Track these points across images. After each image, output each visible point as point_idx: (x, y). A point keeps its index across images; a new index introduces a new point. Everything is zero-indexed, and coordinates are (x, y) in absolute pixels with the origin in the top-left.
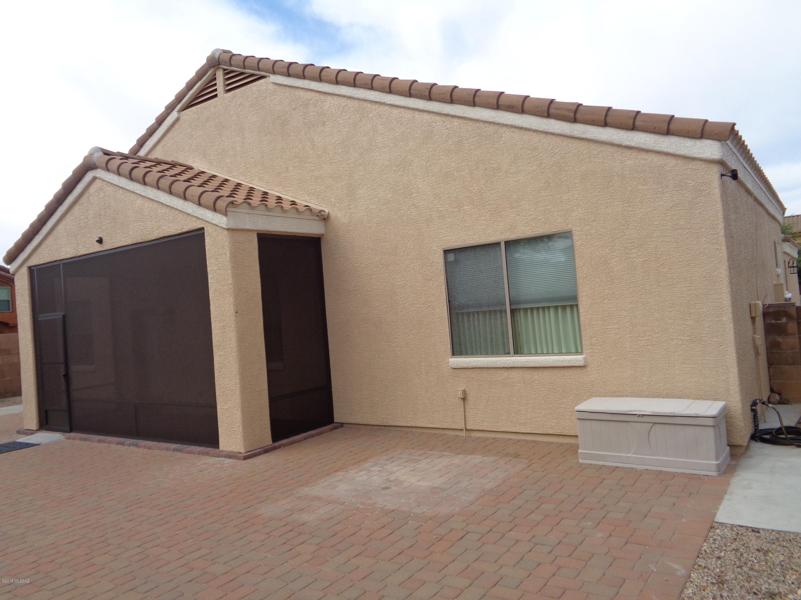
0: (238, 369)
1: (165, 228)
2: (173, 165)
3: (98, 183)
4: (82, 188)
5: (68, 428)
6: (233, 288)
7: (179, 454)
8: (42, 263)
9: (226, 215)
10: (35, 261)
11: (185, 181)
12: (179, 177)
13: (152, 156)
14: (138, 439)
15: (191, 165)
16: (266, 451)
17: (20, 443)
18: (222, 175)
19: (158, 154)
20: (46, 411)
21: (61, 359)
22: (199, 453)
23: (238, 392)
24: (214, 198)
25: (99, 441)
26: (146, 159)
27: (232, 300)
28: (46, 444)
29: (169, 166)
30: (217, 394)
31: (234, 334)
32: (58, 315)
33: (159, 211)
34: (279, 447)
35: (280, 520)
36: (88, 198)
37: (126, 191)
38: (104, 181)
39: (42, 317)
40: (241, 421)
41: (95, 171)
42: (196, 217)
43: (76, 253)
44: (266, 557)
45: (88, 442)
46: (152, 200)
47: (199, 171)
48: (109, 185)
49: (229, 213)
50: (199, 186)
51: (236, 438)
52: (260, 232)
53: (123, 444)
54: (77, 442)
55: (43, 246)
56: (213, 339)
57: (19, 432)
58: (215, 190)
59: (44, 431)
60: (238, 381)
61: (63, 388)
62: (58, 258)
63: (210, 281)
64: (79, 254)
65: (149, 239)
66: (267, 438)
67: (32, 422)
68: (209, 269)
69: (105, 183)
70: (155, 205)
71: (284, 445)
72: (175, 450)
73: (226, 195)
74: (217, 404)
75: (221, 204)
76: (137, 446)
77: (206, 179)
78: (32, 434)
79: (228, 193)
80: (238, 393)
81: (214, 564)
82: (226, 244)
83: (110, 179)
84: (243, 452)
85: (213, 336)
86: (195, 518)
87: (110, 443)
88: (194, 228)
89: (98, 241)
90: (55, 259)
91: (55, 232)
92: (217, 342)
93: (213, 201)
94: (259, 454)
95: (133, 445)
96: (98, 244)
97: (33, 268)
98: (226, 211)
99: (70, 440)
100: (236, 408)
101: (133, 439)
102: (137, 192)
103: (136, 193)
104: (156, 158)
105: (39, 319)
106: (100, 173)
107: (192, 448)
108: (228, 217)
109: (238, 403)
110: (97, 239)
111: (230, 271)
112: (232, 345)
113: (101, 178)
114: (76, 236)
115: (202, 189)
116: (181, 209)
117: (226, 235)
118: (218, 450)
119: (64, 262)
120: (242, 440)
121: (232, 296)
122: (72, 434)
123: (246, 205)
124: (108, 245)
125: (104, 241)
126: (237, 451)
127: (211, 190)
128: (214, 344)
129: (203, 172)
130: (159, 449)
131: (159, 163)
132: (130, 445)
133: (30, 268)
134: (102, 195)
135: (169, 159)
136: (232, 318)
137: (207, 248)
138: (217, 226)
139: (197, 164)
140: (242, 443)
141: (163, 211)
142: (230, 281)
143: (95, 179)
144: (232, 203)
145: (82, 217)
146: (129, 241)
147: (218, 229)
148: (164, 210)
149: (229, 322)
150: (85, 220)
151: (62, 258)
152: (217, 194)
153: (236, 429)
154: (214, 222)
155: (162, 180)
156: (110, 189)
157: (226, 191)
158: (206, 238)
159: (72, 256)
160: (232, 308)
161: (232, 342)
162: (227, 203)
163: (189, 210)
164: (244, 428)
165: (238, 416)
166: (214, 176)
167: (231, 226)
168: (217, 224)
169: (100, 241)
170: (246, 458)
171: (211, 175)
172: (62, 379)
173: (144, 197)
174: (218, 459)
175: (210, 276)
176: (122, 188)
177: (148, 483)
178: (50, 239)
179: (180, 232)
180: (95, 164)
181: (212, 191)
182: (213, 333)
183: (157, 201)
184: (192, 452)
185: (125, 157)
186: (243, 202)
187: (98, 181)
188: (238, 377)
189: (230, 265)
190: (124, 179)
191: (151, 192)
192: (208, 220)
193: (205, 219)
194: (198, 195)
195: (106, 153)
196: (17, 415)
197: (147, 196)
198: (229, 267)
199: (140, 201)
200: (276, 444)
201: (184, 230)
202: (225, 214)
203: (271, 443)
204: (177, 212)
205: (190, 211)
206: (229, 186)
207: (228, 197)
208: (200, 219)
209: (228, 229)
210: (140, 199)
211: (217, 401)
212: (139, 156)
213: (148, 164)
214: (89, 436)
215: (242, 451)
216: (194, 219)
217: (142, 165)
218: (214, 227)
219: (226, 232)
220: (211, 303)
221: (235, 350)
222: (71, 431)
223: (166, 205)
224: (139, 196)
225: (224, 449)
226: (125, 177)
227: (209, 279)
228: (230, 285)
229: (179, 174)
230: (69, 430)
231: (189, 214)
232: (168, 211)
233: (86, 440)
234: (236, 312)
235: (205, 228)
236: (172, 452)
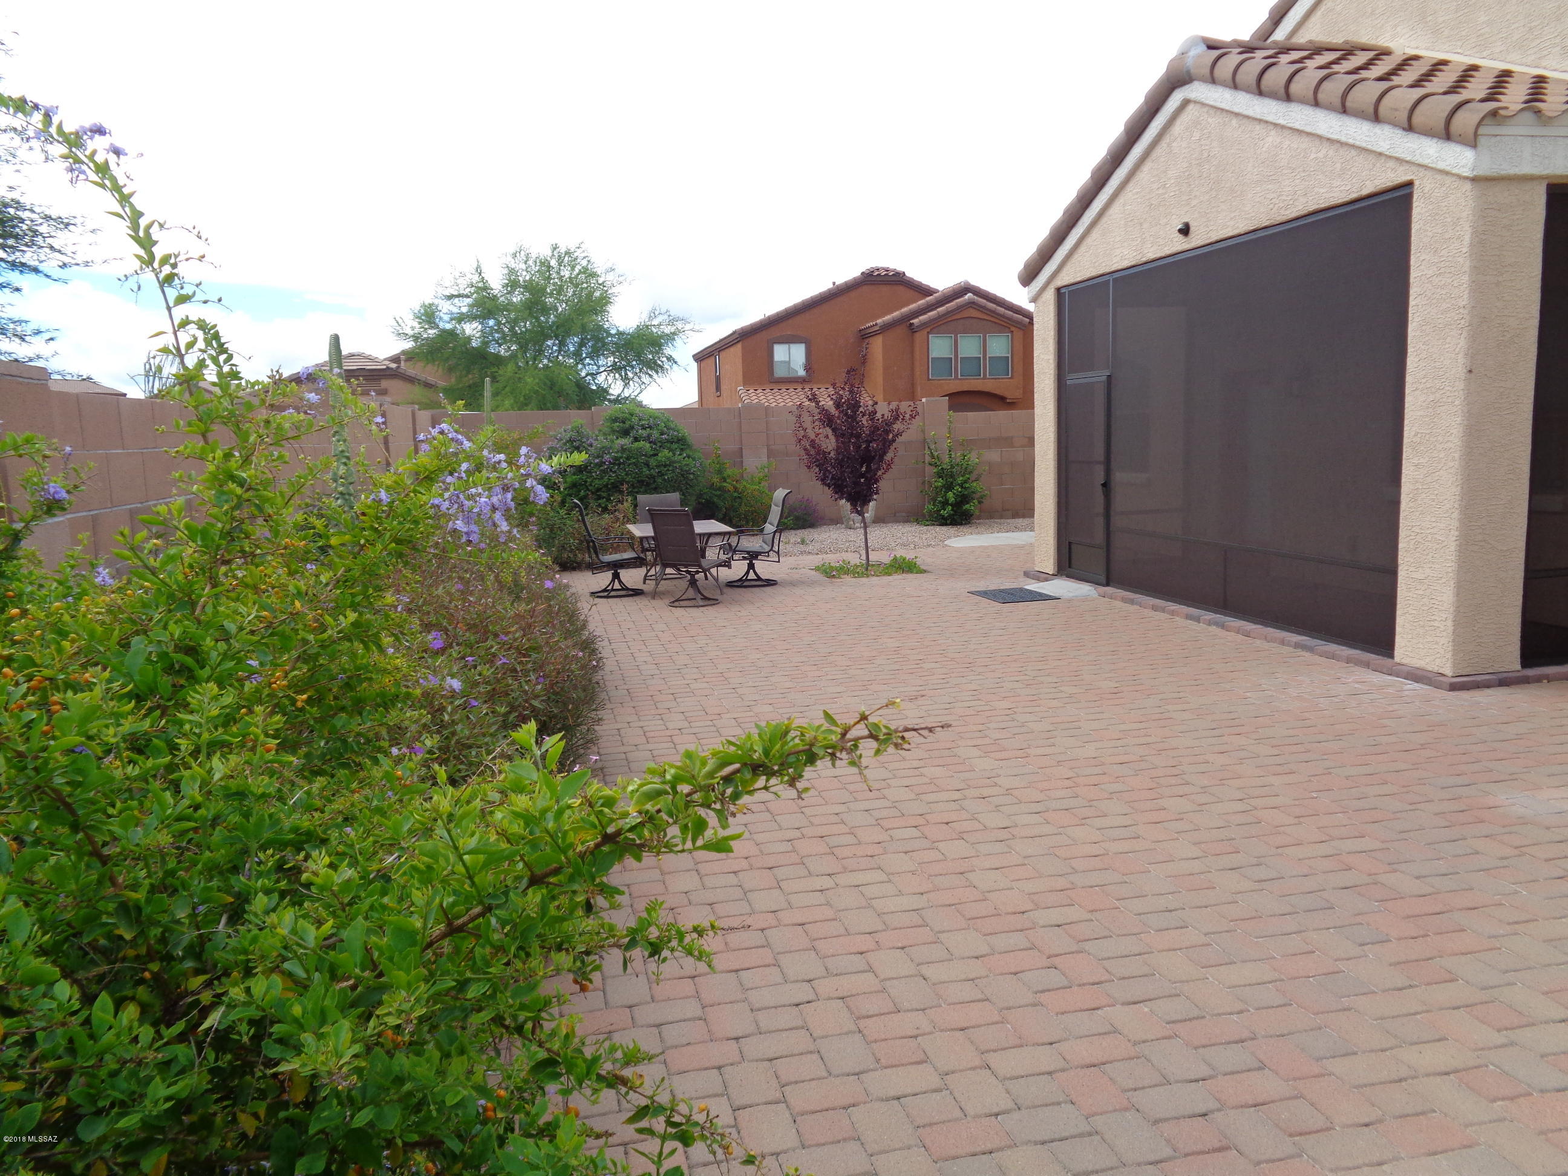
0: (1457, 498)
1: (1322, 191)
2: (1348, 51)
3: (1191, 110)
4: (1160, 127)
5: (1103, 579)
6: (1468, 318)
7: (1307, 654)
8: (1079, 279)
9: (1474, 145)
10: (1066, 278)
11: (1380, 79)
12: (1364, 74)
13: (1301, 39)
14: (1225, 615)
15: (1386, 45)
16: (1504, 682)
17: (1031, 592)
18: (1461, 59)
19: (1312, 34)
20: (1070, 543)
21: (1099, 453)
22: (1348, 660)
23: (1453, 546)
24: (1449, 108)
25: (1155, 608)
26: (1288, 46)
27: (1462, 343)
28: (1070, 600)
29: (1338, 54)
30: (1401, 546)
31: (1459, 420)
32: (1099, 376)
33: (1313, 156)
34: (1538, 680)
35: (1548, 828)
36: (1169, 145)
37: (1245, 121)
38: (1203, 104)
39: (1072, 379)
40: (1452, 610)
41: (1187, 86)
42: (1397, 159)
43: (1139, 257)
44: (1516, 892)
45: (1136, 607)
46: (1300, 132)
47: (1405, 57)
48: (1212, 112)
49: (1482, 141)
50: (1411, 86)
51: (1437, 643)
52: (1555, 181)
53: (1198, 620)
54: (1118, 604)
55: (1083, 248)
56: (1406, 428)
57: (1027, 574)
58: (1453, 90)
59: (1064, 578)
60: (1456, 524)
61: (1100, 508)
62: (1108, 270)
63: (1412, 302)
64: (1144, 259)
65: (1285, 218)
66: (1510, 658)
67: (1047, 562)
68: (1414, 274)
69: (1205, 109)
70: (1304, 143)
71: (1549, 679)
72: (1297, 646)
73: (1478, 97)
74: (1400, 568)
75: (1465, 120)
76: (1222, 626)
77: (1424, 69)
78: (1046, 580)
79: (1482, 95)
80: (1453, 548)
81: (1395, 871)
82: (1464, 214)
83: (1215, 100)
84: (1450, 674)
85: (1406, 422)
86: (1347, 778)
87: (1173, 613)
88: (1390, 184)
89: (1180, 231)
90: (1101, 272)
91: (1104, 220)
92: (1416, 435)
93: (1446, 114)
94: (1487, 685)
95: (1217, 624)
96: (1181, 236)
97: (1063, 291)
98: (1476, 135)
99: (1106, 599)
100: (1444, 580)
101: (1216, 612)
102: (1270, 118)
103: (1267, 122)
104: (1310, 42)
105: (1068, 382)
106: (1197, 91)
107: (1333, 647)
108: (1479, 148)
109: (1450, 570)
110: (1180, 227)
111: (1465, 278)
112: (1450, 445)
113: (1198, 99)
114: (1141, 224)
115: (1418, 92)
116: (1364, 145)
117: (1468, 194)
118: (1390, 660)
119: (1116, 275)
120: (1450, 648)
121: (1465, 334)
122: (1109, 590)
123: (1528, 116)
124: (1199, 238)
125: (1192, 229)
126: (1436, 669)
127: (1442, 90)
128: (1406, 441)
129: (1416, 58)
130: (1266, 638)
131: (1318, 50)
132: (1210, 623)
133: (1058, 290)
134: (1197, 135)
135: (1338, 39)
136: (1457, 384)
137: (1415, 227)
138: (1447, 173)
139: (1402, 41)
140: (1449, 655)
141: (1321, 155)
142: (1464, 301)
143: (1186, 102)
144: (1494, 113)
145: (1155, 186)
146: (1242, 227)
147: (1448, 180)
148: (1325, 150)
149: (1448, 394)
150: (1161, 191)
151: (1113, 268)
152: (1455, 99)
153: (1436, 624)
154: (1441, 166)
155: (1326, 85)
156: (1214, 120)
157: (1477, 89)
158: (1415, 205)
159: (1133, 263)
160: (1461, 359)
161: (1451, 439)
162: (1482, 115)
163: (1382, 144)
164: (1457, 624)
165: (1446, 596)
166: (1444, 63)
167: (1484, 170)
168: (1448, 169)
169: (1185, 231)
170: (1453, 687)
171: (1434, 61)
172: (1099, 490)
173: (1283, 127)
174: (1390, 677)
175: (1414, 291)
176: (1237, 115)
177: (1248, 694)
178: (1095, 234)
179: (1354, 196)
180: (1188, 72)
181: (1445, 93)
182: (1406, 416)
183: (1309, 134)
184: (1333, 656)
185: (1248, 48)
186: (1522, 110)
187: (1191, 107)
188: (1456, 515)
189: (1468, 263)
190: (1244, 93)
191: (1299, 116)
192: (1426, 162)
193: (1421, 161)
194: (1409, 105)
195: (1212, 46)
196: (1022, 547)
197: (1290, 125)
198: (1466, 268)
199: (1273, 138)
200: (1531, 672)
201: (1365, 192)
202: (1473, 143)
203: (1519, 667)
204: (1354, 152)
205: (1383, 146)
206: (1480, 80)
207: (1483, 101)
208: (1407, 162)
209: (1474, 180)
210: (1273, 133)
211: (1400, 561)
212: (1274, 42)
213: (1295, 55)
214: (1138, 596)
215: (1448, 671)
216: (1391, 164)
217: (1284, 59)
218: (1439, 177)
219: (1468, 186)
220: (1410, 350)
221: (1457, 455)
222: (1107, 584)
223: (1328, 139)
224: (1272, 127)
225: (1404, 661)
226: (1248, 91)
227: (1411, 298)
228: (1461, 310)
229: (1365, 67)
230: (1104, 582)
231: (1380, 154)
232: (1331, 153)
233: (1132, 602)
234: (1470, 371)
235: (1417, 183)
236: (1291, 649)
